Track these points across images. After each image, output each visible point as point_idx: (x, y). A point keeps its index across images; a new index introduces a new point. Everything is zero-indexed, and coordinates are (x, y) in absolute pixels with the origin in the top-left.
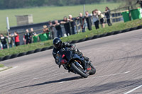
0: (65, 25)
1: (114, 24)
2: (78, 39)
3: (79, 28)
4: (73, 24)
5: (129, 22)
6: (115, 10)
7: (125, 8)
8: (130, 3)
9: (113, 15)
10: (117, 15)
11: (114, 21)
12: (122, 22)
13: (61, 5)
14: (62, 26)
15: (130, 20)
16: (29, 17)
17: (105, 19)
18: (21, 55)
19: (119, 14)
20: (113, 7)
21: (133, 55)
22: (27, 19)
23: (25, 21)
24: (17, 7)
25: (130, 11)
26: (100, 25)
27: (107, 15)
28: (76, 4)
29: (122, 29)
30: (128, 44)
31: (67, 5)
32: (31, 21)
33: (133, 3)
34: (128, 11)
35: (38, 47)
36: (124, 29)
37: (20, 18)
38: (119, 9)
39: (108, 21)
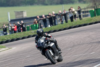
0: (49, 18)
1: (84, 18)
2: (58, 29)
3: (59, 21)
4: (55, 18)
6: (85, 9)
7: (92, 7)
8: (95, 4)
9: (83, 12)
10: (86, 12)
11: (84, 16)
12: (90, 17)
13: (47, 5)
14: (47, 20)
15: (95, 16)
16: (24, 13)
17: (77, 15)
18: (18, 39)
19: (87, 12)
20: (83, 6)
21: (97, 40)
22: (23, 14)
23: (21, 16)
24: (16, 6)
25: (95, 10)
26: (74, 19)
27: (79, 12)
28: (57, 4)
29: (89, 22)
30: (93, 33)
31: (51, 4)
32: (25, 15)
33: (97, 4)
34: (93, 10)
35: (30, 34)
36: (91, 22)
37: (18, 13)
38: (87, 8)
39: (80, 16)
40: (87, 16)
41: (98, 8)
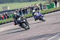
5: (50, 9)
6: (44, 4)
7: (48, 3)
8: (50, 1)
9: (43, 6)
10: (45, 6)
11: (43, 8)
12: (47, 9)
13: (21, 2)
15: (50, 8)
16: (8, 7)
17: (40, 8)
18: (4, 23)
21: (51, 23)
23: (6, 9)
24: (3, 3)
25: (50, 4)
29: (47, 12)
30: (49, 18)
32: (9, 9)
35: (11, 20)
36: (48, 12)
37: (4, 8)
40: (45, 8)
41: (52, 3)
